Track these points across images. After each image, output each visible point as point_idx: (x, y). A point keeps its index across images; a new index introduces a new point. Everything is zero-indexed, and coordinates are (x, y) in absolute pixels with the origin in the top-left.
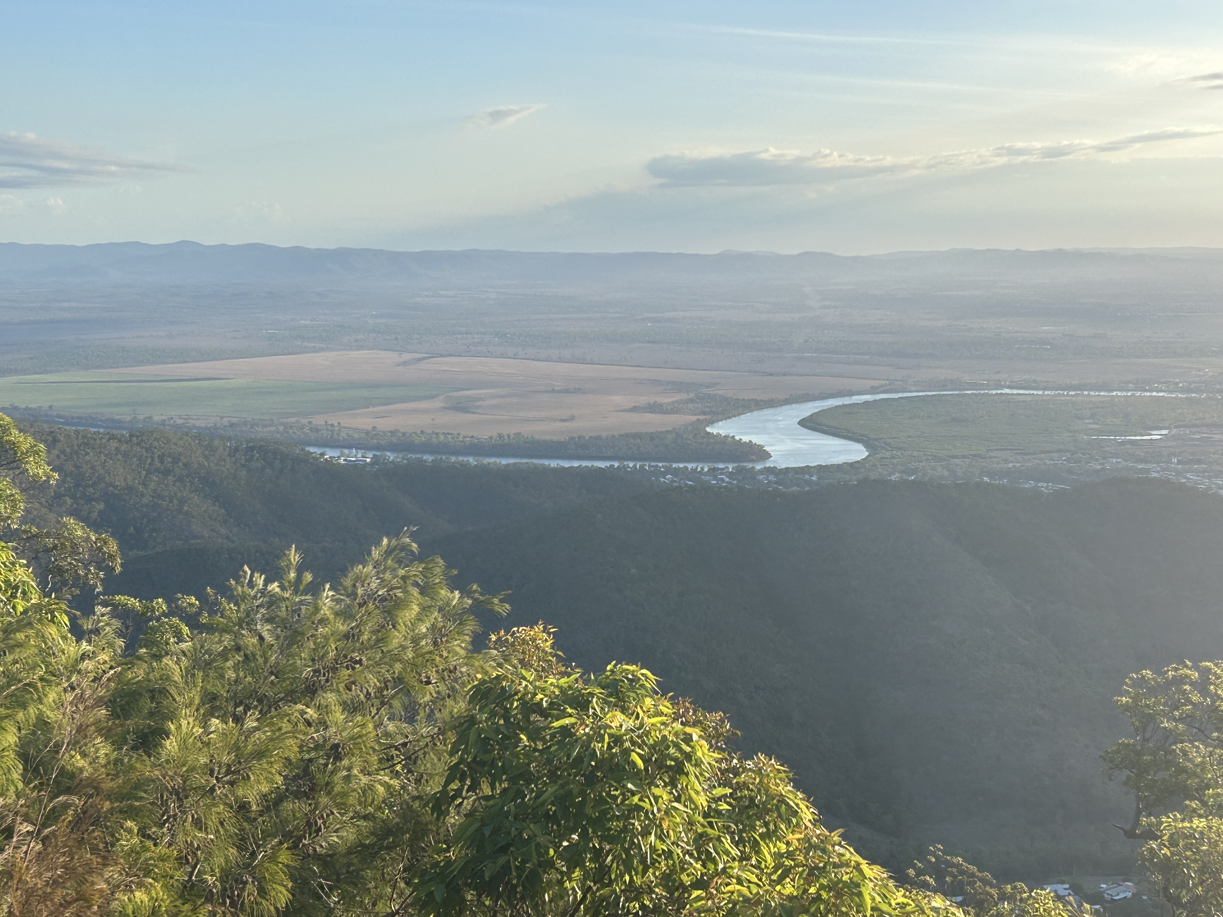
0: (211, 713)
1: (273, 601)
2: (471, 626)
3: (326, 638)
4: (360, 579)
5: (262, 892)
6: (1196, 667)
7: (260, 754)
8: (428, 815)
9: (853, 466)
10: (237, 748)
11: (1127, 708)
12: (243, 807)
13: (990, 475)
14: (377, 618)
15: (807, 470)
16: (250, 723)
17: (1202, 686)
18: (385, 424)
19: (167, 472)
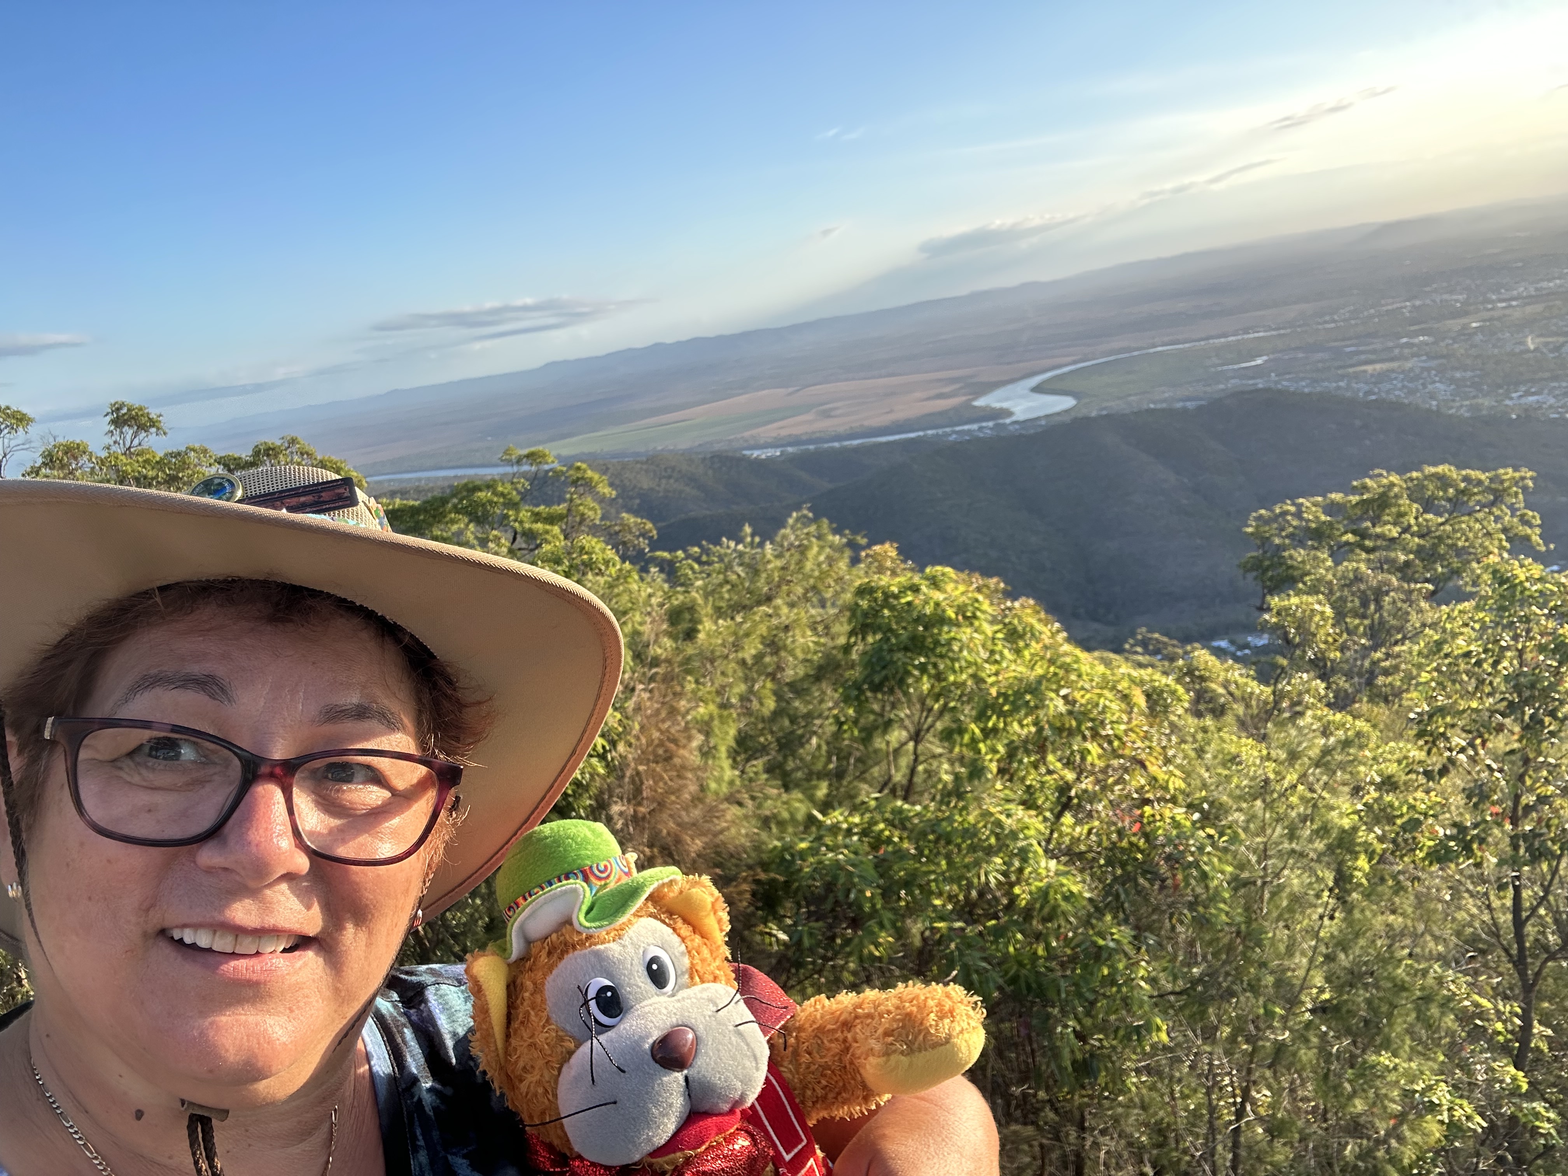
0: (719, 618)
1: (741, 555)
2: (848, 553)
3: (772, 570)
4: (785, 537)
5: (762, 704)
6: (1293, 504)
7: (747, 635)
8: (840, 656)
9: (1066, 411)
10: (735, 633)
11: (1252, 534)
12: (743, 662)
13: (1154, 402)
14: (797, 557)
15: (1038, 419)
16: (739, 619)
17: (1298, 515)
18: (784, 433)
19: (670, 477)
